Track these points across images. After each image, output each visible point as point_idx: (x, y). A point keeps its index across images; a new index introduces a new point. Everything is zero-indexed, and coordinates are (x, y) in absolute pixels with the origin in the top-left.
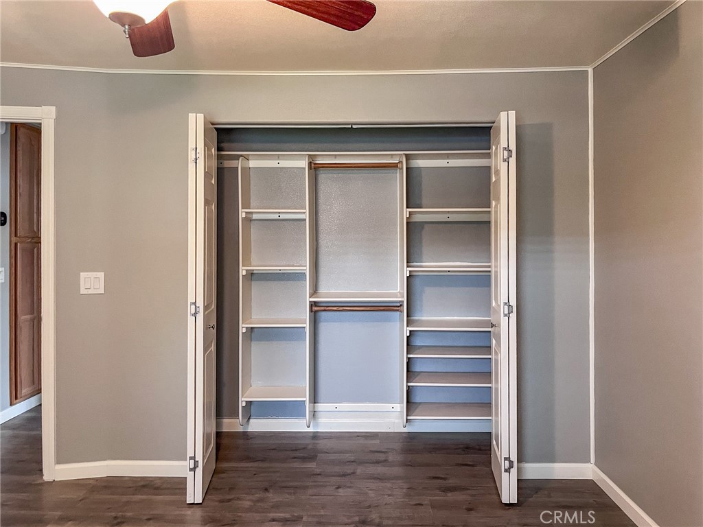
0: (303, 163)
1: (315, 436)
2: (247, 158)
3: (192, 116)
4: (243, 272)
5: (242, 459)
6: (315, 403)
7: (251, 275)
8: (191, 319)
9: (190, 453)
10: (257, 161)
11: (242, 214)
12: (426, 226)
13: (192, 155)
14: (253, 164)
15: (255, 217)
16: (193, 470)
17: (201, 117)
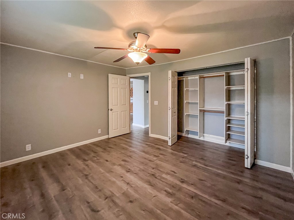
0: (198, 77)
1: (204, 141)
2: (187, 77)
3: (169, 71)
4: (185, 102)
5: (184, 141)
6: (204, 133)
7: (189, 103)
8: (169, 110)
9: (169, 136)
10: (190, 78)
11: (185, 89)
12: (236, 91)
13: (169, 79)
14: (189, 78)
15: (189, 90)
16: (169, 139)
17: (171, 71)
